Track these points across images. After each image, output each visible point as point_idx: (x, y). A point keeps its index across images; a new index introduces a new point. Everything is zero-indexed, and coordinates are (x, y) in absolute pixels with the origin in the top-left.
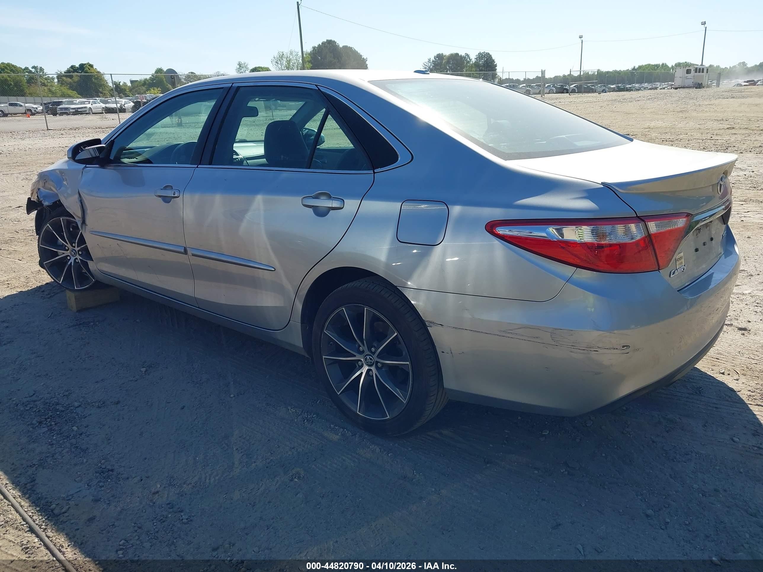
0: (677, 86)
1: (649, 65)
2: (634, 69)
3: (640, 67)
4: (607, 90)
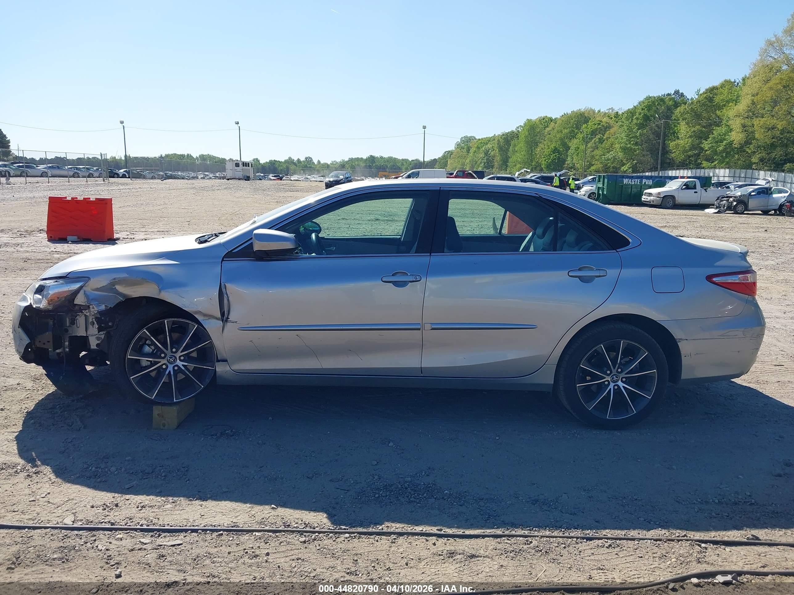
0: (229, 178)
1: (175, 154)
2: (161, 157)
3: (167, 156)
4: (156, 176)
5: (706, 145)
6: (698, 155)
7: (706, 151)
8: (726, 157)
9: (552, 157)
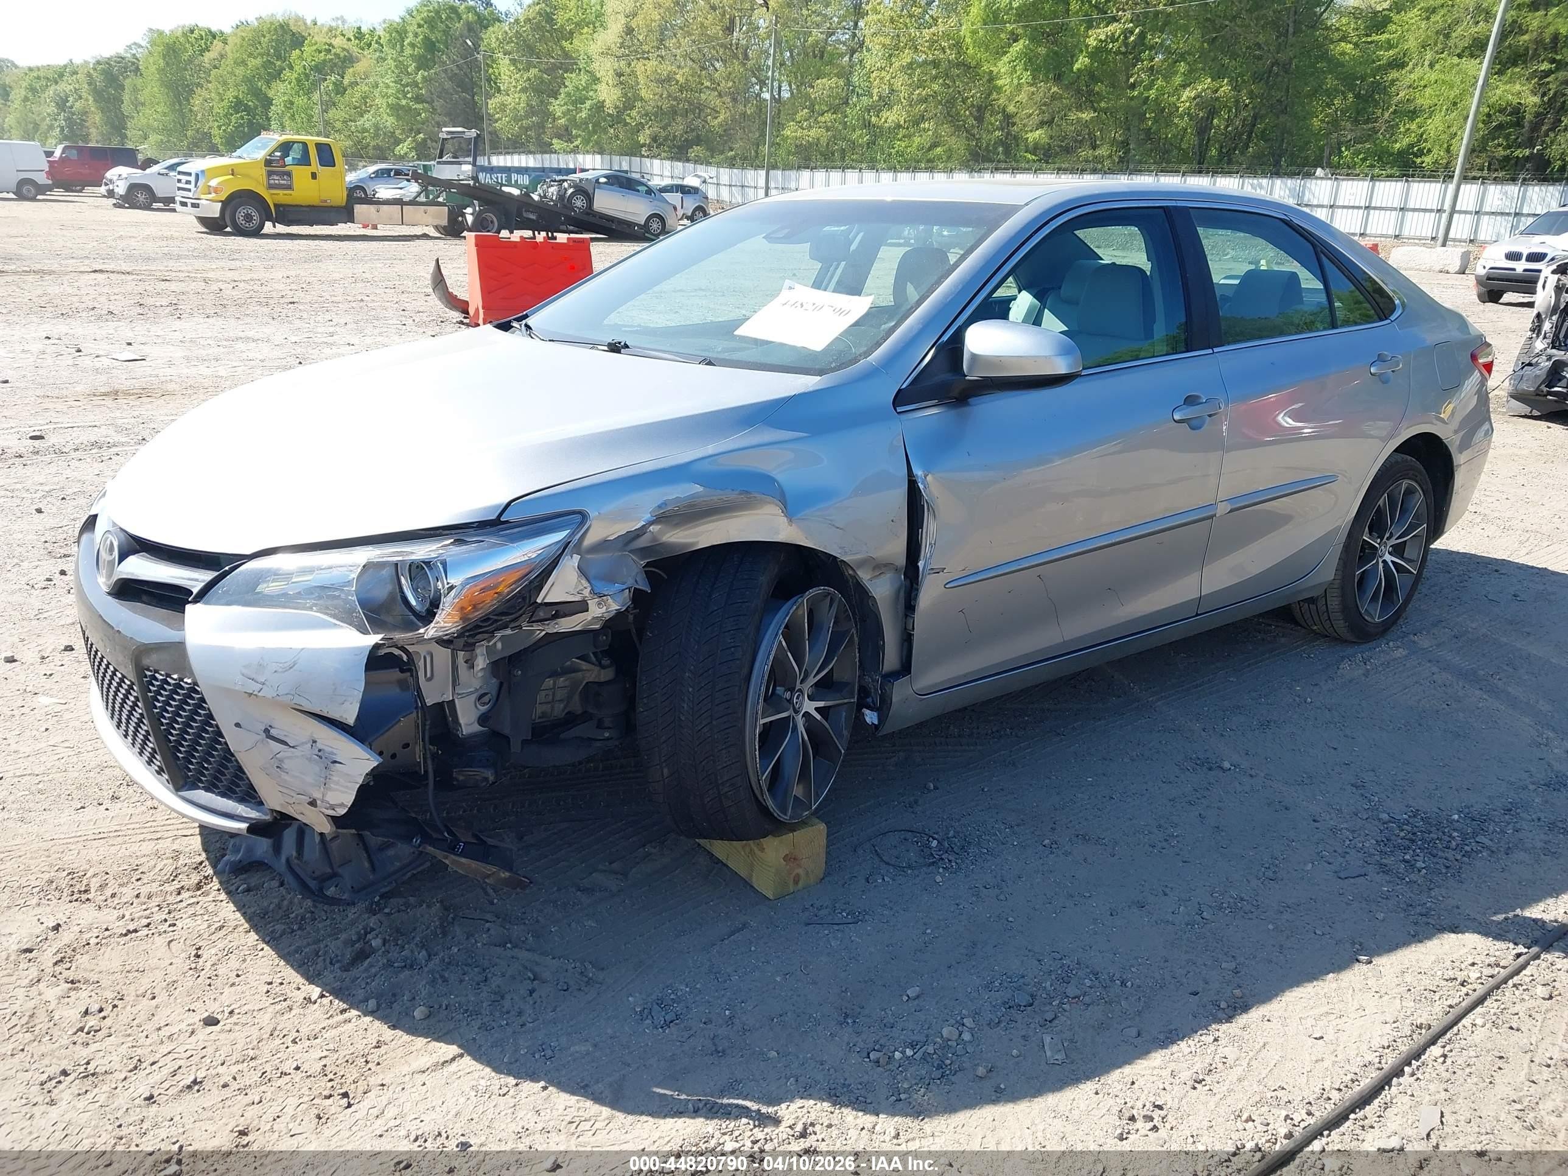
5: (557, 106)
6: (541, 126)
7: (559, 118)
8: (595, 132)
9: (234, 121)
